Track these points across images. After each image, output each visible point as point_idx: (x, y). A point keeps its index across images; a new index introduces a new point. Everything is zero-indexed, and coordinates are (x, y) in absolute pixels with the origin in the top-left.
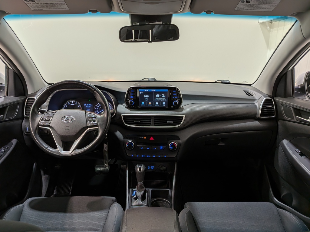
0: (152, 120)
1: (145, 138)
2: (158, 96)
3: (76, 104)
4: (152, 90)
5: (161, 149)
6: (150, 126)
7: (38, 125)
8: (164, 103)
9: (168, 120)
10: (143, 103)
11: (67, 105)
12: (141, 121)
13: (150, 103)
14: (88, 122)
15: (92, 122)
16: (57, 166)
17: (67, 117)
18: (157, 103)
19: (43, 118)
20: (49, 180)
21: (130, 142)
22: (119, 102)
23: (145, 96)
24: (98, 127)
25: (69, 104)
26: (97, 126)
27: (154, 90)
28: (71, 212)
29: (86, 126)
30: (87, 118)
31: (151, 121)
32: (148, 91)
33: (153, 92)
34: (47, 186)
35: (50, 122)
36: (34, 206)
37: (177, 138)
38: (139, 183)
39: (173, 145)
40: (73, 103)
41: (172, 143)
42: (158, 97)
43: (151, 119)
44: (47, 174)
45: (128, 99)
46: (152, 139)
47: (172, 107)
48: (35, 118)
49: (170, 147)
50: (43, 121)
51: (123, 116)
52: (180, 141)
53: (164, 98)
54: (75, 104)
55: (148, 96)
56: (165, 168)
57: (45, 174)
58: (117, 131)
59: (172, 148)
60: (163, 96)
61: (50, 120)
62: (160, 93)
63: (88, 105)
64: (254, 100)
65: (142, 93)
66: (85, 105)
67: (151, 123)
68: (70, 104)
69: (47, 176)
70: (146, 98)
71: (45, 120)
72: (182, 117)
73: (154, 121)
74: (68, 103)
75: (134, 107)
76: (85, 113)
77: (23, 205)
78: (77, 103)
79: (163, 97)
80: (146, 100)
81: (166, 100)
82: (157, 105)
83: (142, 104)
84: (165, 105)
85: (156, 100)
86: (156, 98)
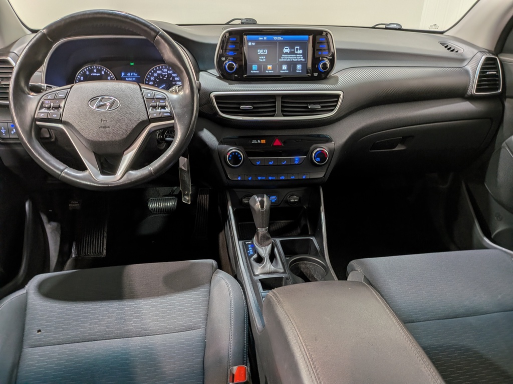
0: (278, 104)
1: (263, 141)
2: (287, 50)
3: (103, 73)
4: (275, 38)
5: (296, 162)
6: (273, 116)
7: (34, 120)
8: (299, 67)
9: (310, 103)
11: (84, 75)
12: (255, 106)
13: (269, 67)
14: (150, 110)
15: (159, 110)
16: (73, 204)
17: (100, 98)
18: (285, 67)
19: (43, 103)
20: (60, 232)
21: (234, 150)
22: (201, 67)
23: (260, 52)
24: (173, 121)
25: (88, 73)
26: (171, 117)
27: (280, 38)
28: (133, 296)
29: (147, 118)
30: (145, 100)
31: (275, 107)
32: (265, 38)
33: (277, 41)
34: (58, 243)
35: (61, 110)
36: (50, 292)
37: (328, 140)
38: (262, 231)
39: (322, 155)
40: (95, 71)
41: (318, 149)
42: (286, 53)
43: (275, 102)
44: (54, 221)
45: (223, 59)
46: (277, 143)
47: (316, 74)
48: (23, 103)
49: (315, 158)
50: (43, 110)
51: (217, 97)
52: (331, 145)
53: (300, 54)
54: (101, 73)
55: (266, 52)
56: (298, 198)
57: (50, 220)
58: (203, 130)
59: (318, 159)
60: (297, 49)
61: (59, 107)
62: (292, 44)
63: (129, 74)
64: (462, 60)
65: (254, 44)
66: (123, 74)
67: (275, 111)
68: (90, 73)
69: (54, 224)
70: (261, 55)
71: (49, 108)
72: (338, 96)
73: (282, 107)
74: (85, 72)
75: (236, 76)
76: (141, 88)
77: (25, 291)
78: (105, 72)
79: (297, 54)
80: (263, 59)
81: (304, 60)
82: (284, 70)
83: (253, 70)
84: (300, 71)
85: (282, 60)
86: (283, 55)
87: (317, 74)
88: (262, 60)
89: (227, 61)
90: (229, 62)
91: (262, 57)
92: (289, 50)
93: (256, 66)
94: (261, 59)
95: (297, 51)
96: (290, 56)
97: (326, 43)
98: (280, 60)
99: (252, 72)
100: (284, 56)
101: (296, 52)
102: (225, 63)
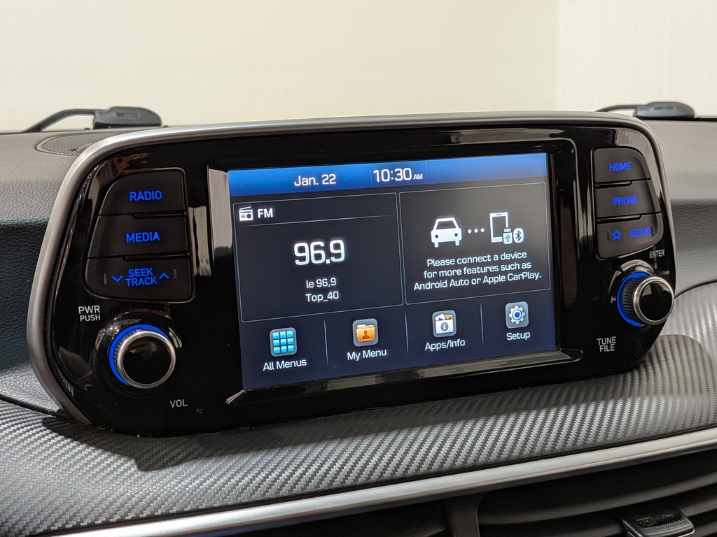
4: (382, 173)
8: (516, 313)
10: (283, 340)
13: (365, 330)
18: (444, 323)
23: (308, 252)
32: (329, 179)
33: (394, 187)
42: (447, 250)
45: (89, 312)
47: (608, 344)
53: (513, 248)
55: (339, 249)
60: (500, 224)
65: (269, 213)
70: (314, 271)
75: (180, 403)
79: (501, 248)
80: (324, 291)
81: (536, 276)
82: (444, 339)
83: (275, 359)
84: (526, 336)
85: (429, 286)
86: (431, 262)
87: (612, 341)
88: (318, 298)
89: (114, 328)
90: (125, 330)
91: (322, 283)
92: (458, 230)
93: (291, 332)
94: (316, 291)
95: (499, 232)
96: (466, 260)
97: (637, 187)
98: (417, 287)
99: (269, 367)
100: (436, 263)
101: (494, 240)
102: (101, 335)
